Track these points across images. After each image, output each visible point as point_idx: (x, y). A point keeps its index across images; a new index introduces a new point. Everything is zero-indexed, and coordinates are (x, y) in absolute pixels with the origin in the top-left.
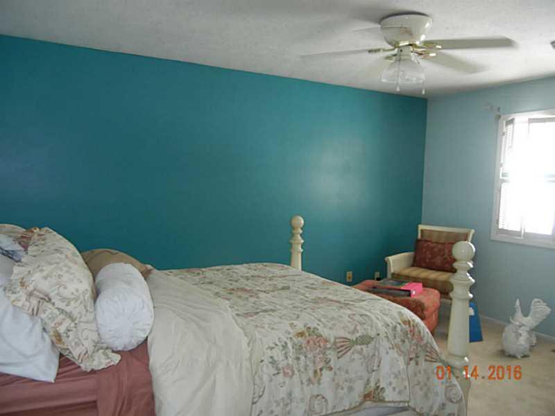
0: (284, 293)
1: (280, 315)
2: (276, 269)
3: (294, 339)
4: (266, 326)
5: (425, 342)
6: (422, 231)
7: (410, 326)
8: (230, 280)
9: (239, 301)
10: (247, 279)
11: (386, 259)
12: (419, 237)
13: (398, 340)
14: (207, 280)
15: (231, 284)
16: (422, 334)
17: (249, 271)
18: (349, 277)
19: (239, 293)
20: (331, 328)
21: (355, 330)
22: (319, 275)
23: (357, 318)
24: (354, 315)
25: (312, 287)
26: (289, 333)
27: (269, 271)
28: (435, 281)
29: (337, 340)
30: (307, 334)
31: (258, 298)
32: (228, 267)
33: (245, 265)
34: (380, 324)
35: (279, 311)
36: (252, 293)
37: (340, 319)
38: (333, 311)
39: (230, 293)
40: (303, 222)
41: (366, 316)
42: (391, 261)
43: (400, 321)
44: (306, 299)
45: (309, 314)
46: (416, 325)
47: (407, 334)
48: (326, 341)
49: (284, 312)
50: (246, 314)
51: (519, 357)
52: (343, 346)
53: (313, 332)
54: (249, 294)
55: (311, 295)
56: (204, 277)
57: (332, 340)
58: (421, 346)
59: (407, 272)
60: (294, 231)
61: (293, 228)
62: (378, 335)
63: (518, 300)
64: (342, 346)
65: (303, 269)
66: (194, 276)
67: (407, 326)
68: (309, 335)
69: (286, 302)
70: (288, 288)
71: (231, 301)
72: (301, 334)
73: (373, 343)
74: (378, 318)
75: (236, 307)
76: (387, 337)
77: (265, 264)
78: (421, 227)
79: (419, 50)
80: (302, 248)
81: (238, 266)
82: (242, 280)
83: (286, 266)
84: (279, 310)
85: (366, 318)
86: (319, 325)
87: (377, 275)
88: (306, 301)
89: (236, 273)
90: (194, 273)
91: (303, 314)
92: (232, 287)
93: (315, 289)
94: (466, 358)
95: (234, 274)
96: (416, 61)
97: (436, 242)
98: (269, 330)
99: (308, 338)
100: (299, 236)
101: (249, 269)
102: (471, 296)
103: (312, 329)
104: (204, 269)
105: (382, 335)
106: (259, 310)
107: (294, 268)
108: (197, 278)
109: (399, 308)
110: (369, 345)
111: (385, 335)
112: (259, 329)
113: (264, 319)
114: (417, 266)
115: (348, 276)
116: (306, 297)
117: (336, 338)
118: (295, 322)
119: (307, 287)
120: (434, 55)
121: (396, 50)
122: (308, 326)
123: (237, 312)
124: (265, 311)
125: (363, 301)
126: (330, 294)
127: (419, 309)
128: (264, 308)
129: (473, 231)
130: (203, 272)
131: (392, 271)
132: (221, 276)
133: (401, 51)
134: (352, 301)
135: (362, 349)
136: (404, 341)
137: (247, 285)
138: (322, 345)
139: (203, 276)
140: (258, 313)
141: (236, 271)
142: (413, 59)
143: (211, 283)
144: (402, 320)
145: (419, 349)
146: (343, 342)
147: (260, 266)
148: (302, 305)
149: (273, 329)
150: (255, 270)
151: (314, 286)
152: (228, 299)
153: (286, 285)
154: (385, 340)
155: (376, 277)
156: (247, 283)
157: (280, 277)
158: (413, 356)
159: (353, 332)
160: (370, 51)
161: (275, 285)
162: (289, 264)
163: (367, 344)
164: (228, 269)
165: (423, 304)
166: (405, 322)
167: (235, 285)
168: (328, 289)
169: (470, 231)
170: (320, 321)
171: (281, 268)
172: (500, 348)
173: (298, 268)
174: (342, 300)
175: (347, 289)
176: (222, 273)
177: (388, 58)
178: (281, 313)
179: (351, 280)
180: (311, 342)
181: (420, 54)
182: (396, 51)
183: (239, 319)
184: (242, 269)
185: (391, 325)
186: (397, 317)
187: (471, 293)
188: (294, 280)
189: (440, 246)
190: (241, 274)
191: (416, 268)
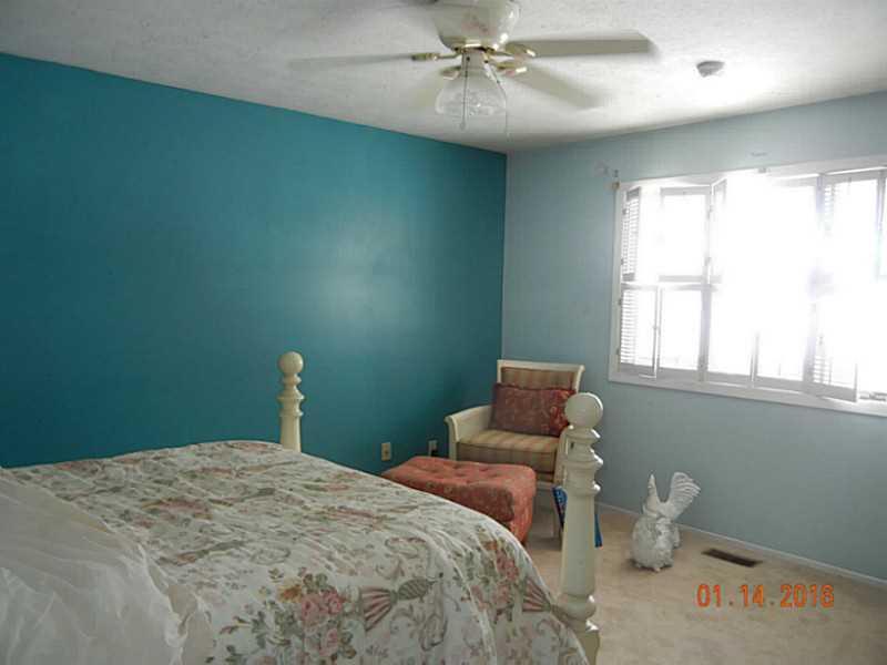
0: (264, 503)
1: (252, 553)
2: (252, 454)
3: (279, 603)
4: (222, 581)
5: (522, 577)
6: (503, 369)
7: (496, 552)
8: (157, 482)
9: (172, 526)
10: (193, 475)
11: (447, 419)
12: (499, 380)
13: (477, 581)
14: (110, 485)
15: (159, 491)
16: (517, 564)
17: (199, 458)
18: (387, 453)
19: (172, 511)
20: (352, 573)
21: (399, 572)
22: (333, 461)
23: (403, 545)
24: (396, 540)
25: (315, 488)
26: (269, 593)
27: (237, 458)
28: (527, 452)
29: (364, 596)
30: (304, 591)
31: (209, 518)
32: (157, 453)
33: (193, 447)
34: (444, 554)
35: (251, 544)
36: (199, 508)
37: (370, 550)
38: (355, 535)
39: (153, 511)
40: (301, 362)
41: (419, 540)
42: (455, 422)
43: (479, 545)
44: (305, 513)
45: (309, 545)
46: (508, 548)
47: (493, 567)
48: (343, 600)
49: (261, 546)
50: (182, 556)
51: (658, 570)
52: (376, 606)
53: (317, 583)
54: (192, 511)
55: (316, 506)
56: (106, 479)
57: (355, 596)
58: (516, 586)
59: (480, 439)
60: (285, 381)
61: (285, 375)
62: (441, 575)
63: (652, 477)
64: (374, 606)
65: (302, 451)
66: (84, 477)
67: (493, 553)
68: (309, 591)
69: (266, 523)
70: (269, 492)
71: (155, 528)
72: (293, 592)
73: (432, 593)
74: (439, 543)
75: (162, 543)
76: (457, 578)
77: (230, 442)
78: (501, 363)
79: (500, 59)
80: (301, 409)
81: (177, 450)
82: (182, 480)
83: (270, 445)
84: (251, 541)
85: (418, 544)
86: (329, 567)
87: (433, 445)
88: (306, 517)
89: (172, 464)
90: (84, 469)
91: (298, 545)
92: (159, 496)
93: (323, 489)
94: (591, 598)
95: (169, 468)
96: (493, 78)
97: (526, 388)
98: (227, 589)
99: (308, 598)
100: (295, 387)
101: (199, 455)
102: (597, 487)
103: (314, 579)
104: (107, 461)
105: (449, 576)
106: (209, 546)
107: (285, 446)
108: (89, 481)
109: (476, 519)
110: (425, 598)
111: (455, 574)
112: (206, 590)
113: (218, 566)
114: (496, 428)
115: (384, 449)
116: (306, 508)
117: (361, 592)
118: (281, 567)
119: (307, 487)
120: (524, 70)
121: (460, 57)
122: (308, 572)
123: (161, 554)
124: (222, 547)
125: (413, 508)
126: (350, 498)
127: (504, 502)
128: (218, 540)
129: (582, 368)
130: (104, 467)
131: (458, 439)
132: (140, 473)
133: (468, 59)
134: (392, 511)
135: (411, 607)
136: (487, 582)
137: (190, 491)
138: (334, 608)
139: (103, 476)
140: (206, 552)
141: (172, 460)
142: (489, 74)
143: (116, 490)
144: (482, 542)
145: (514, 590)
146: (377, 597)
147: (220, 447)
148: (294, 528)
149: (235, 586)
150: (210, 456)
151: (321, 484)
152: (148, 526)
153: (269, 485)
154: (454, 583)
155: (430, 450)
156: (190, 485)
157: (258, 468)
158: (503, 605)
159: (394, 576)
160: (414, 58)
161: (245, 487)
162: (278, 442)
163: (421, 596)
164: (157, 458)
165: (510, 494)
166: (487, 545)
167: (167, 492)
168: (347, 488)
169: (578, 369)
170: (330, 559)
171: (261, 449)
172: (628, 555)
173: (294, 448)
174: (373, 510)
175: (383, 485)
176: (145, 467)
177: (446, 72)
178: (254, 548)
179: (389, 457)
180: (313, 605)
181: (501, 68)
182: (459, 60)
183: (163, 572)
184: (184, 457)
185: (464, 554)
186: (475, 537)
187: (597, 483)
188: (283, 474)
189: (533, 394)
190: (182, 466)
191: (494, 432)
